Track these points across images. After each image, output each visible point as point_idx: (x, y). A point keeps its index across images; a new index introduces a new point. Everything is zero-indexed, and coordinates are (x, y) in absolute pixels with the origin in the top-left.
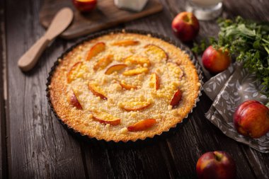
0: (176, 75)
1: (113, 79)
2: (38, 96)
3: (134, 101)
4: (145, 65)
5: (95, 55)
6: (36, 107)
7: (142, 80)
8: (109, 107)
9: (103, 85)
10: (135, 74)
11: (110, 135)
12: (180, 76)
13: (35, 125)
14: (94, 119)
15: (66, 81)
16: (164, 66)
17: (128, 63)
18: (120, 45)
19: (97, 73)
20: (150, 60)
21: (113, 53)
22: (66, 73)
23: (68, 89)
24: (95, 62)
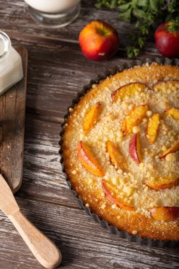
1: (153, 157)
2: (119, 261)
4: (149, 113)
7: (171, 127)
9: (160, 172)
10: (158, 131)
15: (129, 212)
16: (158, 95)
17: (135, 130)
18: (93, 125)
19: (134, 171)
20: (142, 104)
21: (106, 140)
22: (114, 206)
23: (147, 214)
24: (112, 167)
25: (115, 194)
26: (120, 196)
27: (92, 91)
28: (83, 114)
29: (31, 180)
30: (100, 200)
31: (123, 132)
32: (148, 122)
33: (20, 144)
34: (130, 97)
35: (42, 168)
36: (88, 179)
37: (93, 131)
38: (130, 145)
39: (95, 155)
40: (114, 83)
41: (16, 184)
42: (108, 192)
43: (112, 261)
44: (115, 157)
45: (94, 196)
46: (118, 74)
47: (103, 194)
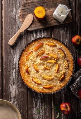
0: (65, 67)
1: (43, 63)
2: (15, 60)
3: (48, 76)
4: (56, 59)
5: (38, 49)
6: (14, 64)
7: (53, 66)
8: (39, 76)
9: (38, 65)
10: (51, 63)
11: (37, 88)
12: (67, 68)
13: (13, 73)
14: (33, 80)
15: (25, 60)
16: (62, 61)
17: (49, 57)
18: (49, 45)
19: (37, 59)
20: (58, 57)
21: (45, 49)
22: (26, 56)
23: (26, 64)
24: (37, 53)
25: (29, 55)
26: (29, 57)
27: (60, 43)
28: (52, 42)
29: (32, 33)
30: (27, 52)
31: (48, 54)
32: (53, 60)
33: (41, 27)
34: (60, 53)
35: (36, 35)
36: (33, 48)
37: (47, 46)
38: (45, 56)
39: (40, 48)
40: (64, 48)
41: (29, 29)
42: (30, 53)
43: (14, 58)
44: (40, 53)
45: (28, 50)
46: (67, 48)
47: (29, 52)
